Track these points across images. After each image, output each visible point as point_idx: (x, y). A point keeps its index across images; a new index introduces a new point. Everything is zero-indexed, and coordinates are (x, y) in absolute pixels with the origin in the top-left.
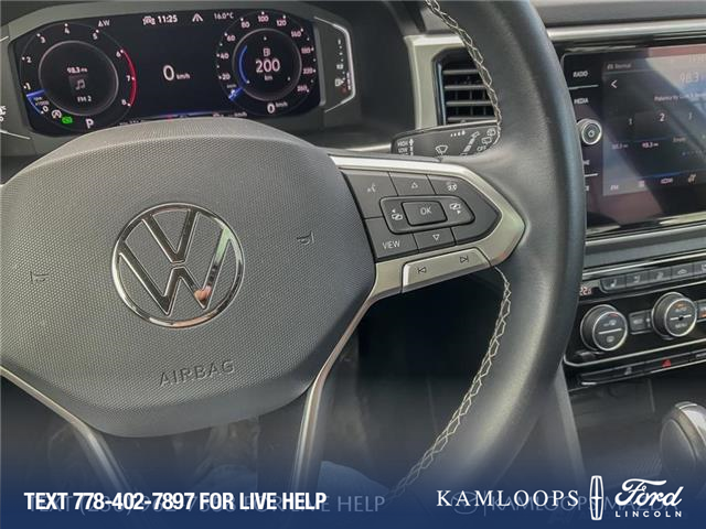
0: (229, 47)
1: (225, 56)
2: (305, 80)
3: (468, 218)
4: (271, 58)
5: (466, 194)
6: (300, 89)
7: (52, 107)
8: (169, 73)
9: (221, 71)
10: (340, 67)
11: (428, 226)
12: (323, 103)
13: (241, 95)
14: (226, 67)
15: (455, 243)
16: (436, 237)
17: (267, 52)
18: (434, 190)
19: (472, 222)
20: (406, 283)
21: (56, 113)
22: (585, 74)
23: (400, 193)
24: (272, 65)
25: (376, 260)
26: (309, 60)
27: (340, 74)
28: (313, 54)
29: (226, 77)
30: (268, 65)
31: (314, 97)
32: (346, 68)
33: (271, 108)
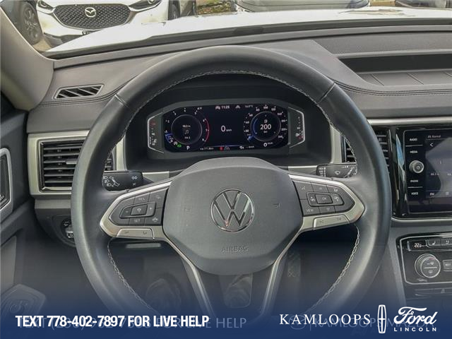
0: (250, 119)
1: (248, 122)
2: (282, 133)
3: (342, 203)
4: (267, 124)
5: (341, 193)
6: (280, 137)
7: (174, 141)
8: (223, 129)
9: (245, 129)
10: (298, 128)
11: (325, 204)
12: (289, 143)
13: (253, 138)
14: (248, 127)
15: (336, 212)
16: (328, 209)
17: (266, 121)
18: (329, 191)
19: (343, 204)
20: (315, 226)
21: (176, 143)
22: (415, 140)
23: (314, 191)
24: (267, 127)
25: (303, 216)
26: (284, 125)
27: (298, 131)
28: (286, 122)
29: (247, 131)
30: (266, 127)
31: (285, 141)
32: (302, 129)
33: (265, 145)
